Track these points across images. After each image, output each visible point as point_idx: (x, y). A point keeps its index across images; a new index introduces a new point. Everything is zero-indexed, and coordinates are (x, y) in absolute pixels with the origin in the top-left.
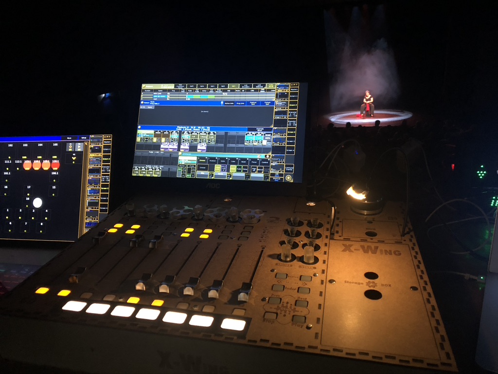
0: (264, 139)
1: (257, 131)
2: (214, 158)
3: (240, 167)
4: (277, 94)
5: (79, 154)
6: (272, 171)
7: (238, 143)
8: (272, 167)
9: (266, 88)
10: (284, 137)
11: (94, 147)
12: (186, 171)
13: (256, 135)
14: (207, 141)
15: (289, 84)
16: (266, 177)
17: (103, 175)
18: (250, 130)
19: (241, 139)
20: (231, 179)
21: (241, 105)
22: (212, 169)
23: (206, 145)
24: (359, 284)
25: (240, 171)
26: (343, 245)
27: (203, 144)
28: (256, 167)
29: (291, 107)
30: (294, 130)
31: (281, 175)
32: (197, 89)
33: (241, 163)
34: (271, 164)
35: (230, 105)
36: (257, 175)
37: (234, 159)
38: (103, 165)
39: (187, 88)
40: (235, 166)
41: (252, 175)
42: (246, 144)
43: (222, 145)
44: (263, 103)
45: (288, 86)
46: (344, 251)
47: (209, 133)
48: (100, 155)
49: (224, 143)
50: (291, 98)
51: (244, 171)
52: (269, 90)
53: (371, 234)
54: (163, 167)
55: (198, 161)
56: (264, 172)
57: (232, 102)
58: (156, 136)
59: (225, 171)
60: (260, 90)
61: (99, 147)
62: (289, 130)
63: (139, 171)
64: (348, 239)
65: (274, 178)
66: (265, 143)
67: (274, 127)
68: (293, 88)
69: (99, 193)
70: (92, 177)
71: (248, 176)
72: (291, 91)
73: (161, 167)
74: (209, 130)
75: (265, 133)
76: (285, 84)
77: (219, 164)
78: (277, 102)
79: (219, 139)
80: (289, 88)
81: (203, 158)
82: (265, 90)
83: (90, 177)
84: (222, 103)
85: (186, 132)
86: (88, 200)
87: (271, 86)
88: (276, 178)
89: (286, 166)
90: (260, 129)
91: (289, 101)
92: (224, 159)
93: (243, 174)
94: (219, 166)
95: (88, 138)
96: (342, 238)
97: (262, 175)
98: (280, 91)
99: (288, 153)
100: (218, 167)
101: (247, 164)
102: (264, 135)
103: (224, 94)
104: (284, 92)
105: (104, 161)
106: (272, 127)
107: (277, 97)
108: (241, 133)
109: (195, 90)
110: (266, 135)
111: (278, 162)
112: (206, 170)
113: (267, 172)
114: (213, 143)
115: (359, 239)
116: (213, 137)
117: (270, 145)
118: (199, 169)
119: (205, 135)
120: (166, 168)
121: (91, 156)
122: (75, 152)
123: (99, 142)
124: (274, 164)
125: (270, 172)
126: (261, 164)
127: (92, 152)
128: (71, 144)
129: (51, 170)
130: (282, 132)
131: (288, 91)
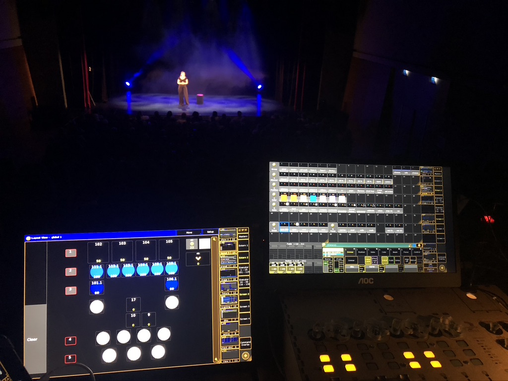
2: (363, 249)
3: (393, 258)
4: (421, 178)
5: (206, 254)
6: (425, 261)
8: (425, 256)
10: (433, 224)
11: (225, 243)
12: (333, 264)
15: (432, 168)
16: (420, 268)
17: (240, 278)
20: (384, 272)
22: (362, 262)
25: (392, 263)
28: (408, 258)
29: (436, 193)
30: (442, 217)
31: (434, 265)
33: (392, 254)
34: (424, 254)
36: (411, 267)
37: (385, 249)
38: (240, 266)
40: (387, 257)
41: (406, 266)
45: (431, 170)
48: (236, 252)
50: (436, 183)
51: (396, 262)
54: (305, 261)
55: (346, 253)
56: (418, 263)
59: (376, 263)
61: (233, 243)
62: (438, 217)
63: (276, 268)
65: (428, 268)
67: (422, 213)
68: (437, 173)
69: (236, 300)
70: (226, 281)
71: (401, 268)
72: (435, 175)
73: (303, 261)
76: (429, 167)
77: (369, 255)
78: (422, 186)
80: (433, 172)
81: (351, 249)
83: (224, 281)
86: (223, 310)
88: (430, 269)
89: (439, 255)
91: (434, 186)
92: (374, 249)
93: (396, 266)
94: (369, 258)
95: (216, 232)
97: (415, 266)
98: (424, 175)
99: (439, 241)
100: (368, 260)
104: (428, 176)
105: (241, 261)
107: (421, 181)
111: (430, 252)
112: (355, 263)
113: (421, 263)
118: (347, 262)
120: (309, 263)
121: (223, 254)
122: (198, 250)
123: (231, 236)
124: (426, 254)
125: (424, 262)
126: (414, 254)
127: (223, 250)
128: (192, 240)
129: (165, 275)
130: (431, 219)
131: (432, 175)
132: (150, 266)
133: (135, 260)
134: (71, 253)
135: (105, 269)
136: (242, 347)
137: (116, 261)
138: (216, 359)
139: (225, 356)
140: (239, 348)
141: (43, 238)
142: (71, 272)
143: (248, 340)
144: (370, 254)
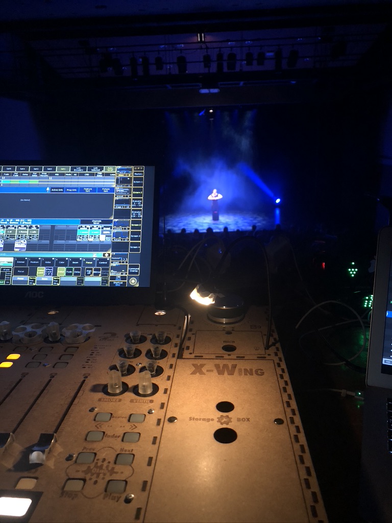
0: (102, 234)
1: (92, 223)
2: (36, 259)
3: (71, 270)
4: (117, 180)
6: (112, 273)
7: (68, 239)
8: (113, 268)
9: (104, 171)
10: (127, 230)
13: (91, 228)
14: (28, 237)
15: (132, 167)
16: (105, 281)
18: (83, 222)
19: (73, 234)
20: (58, 285)
21: (72, 192)
22: (34, 273)
23: (26, 242)
24: (208, 420)
25: (70, 274)
26: (194, 365)
27: (22, 241)
28: (91, 269)
29: (134, 195)
30: (139, 222)
31: (123, 278)
32: (16, 172)
33: (71, 265)
34: (111, 264)
35: (58, 191)
36: (93, 280)
37: (63, 259)
39: (2, 171)
40: (65, 268)
41: (87, 279)
42: (78, 240)
43: (48, 242)
44: (100, 189)
45: (131, 170)
46: (194, 373)
47: (31, 227)
49: (50, 238)
50: (135, 185)
51: (75, 274)
52: (108, 174)
53: (229, 349)
55: (15, 263)
56: (102, 275)
57: (60, 188)
59: (50, 275)
60: (96, 174)
62: (133, 222)
64: (200, 357)
65: (115, 282)
66: (103, 238)
67: (114, 218)
68: (137, 173)
71: (81, 281)
72: (134, 175)
74: (30, 223)
75: (103, 226)
76: (127, 167)
77: (42, 266)
78: (119, 189)
79: (43, 234)
80: (133, 172)
81: (23, 259)
82: (103, 174)
84: (48, 189)
87: (110, 169)
88: (118, 283)
89: (131, 266)
90: (96, 222)
91: (132, 187)
92: (50, 259)
93: (74, 279)
94: (43, 269)
96: (192, 356)
97: (99, 279)
98: (121, 175)
99: (132, 250)
100: (41, 271)
101: (79, 265)
102: (102, 228)
103: (51, 178)
104: (126, 176)
106: (112, 218)
107: (117, 183)
108: (72, 226)
109: (13, 174)
110: (105, 229)
111: (120, 262)
112: (25, 274)
113: (106, 275)
114: (35, 240)
115: (213, 356)
116: (35, 232)
117: (109, 240)
118: (16, 273)
119: (25, 230)
124: (114, 264)
125: (111, 275)
126: (98, 265)
130: (125, 225)
131: (131, 175)
144: (44, 265)
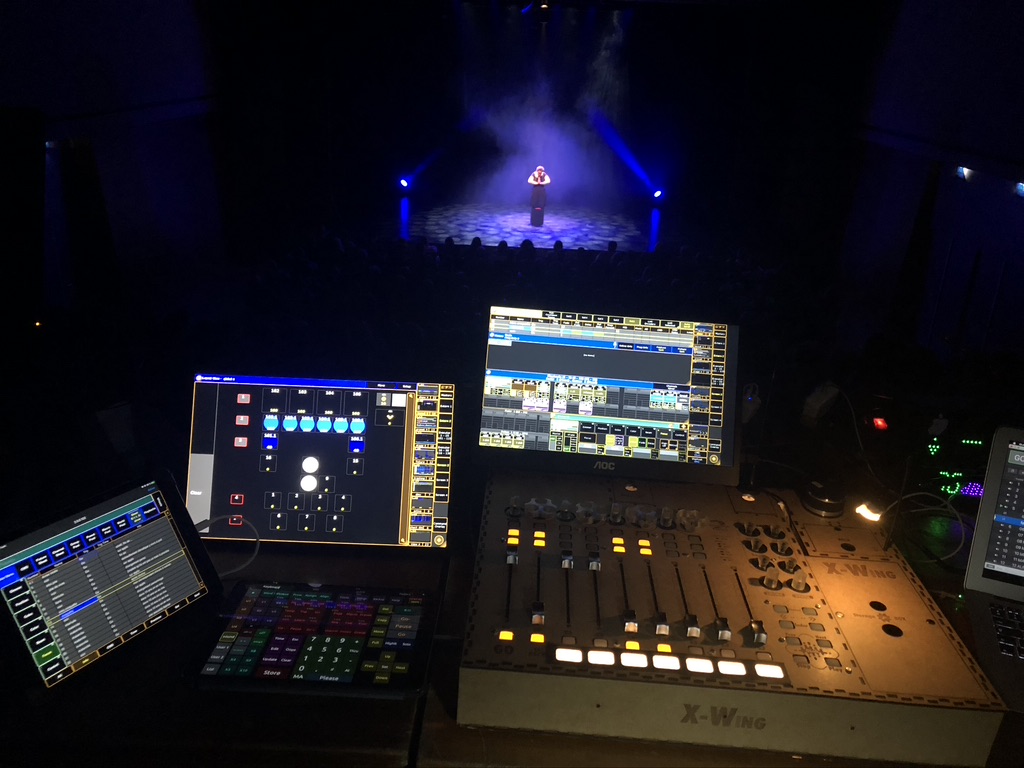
0: (678, 401)
1: (667, 388)
2: (604, 425)
3: (644, 440)
4: (695, 339)
5: (400, 412)
6: (690, 448)
7: (639, 404)
8: (691, 442)
9: (679, 327)
10: (706, 400)
11: (425, 402)
12: (563, 441)
13: (665, 394)
14: (594, 399)
15: (713, 325)
16: (682, 456)
17: (440, 445)
18: (656, 386)
19: (644, 400)
20: (630, 456)
21: (643, 349)
22: (602, 441)
23: (592, 405)
24: (870, 617)
25: (644, 445)
26: (825, 563)
27: (588, 403)
28: (667, 442)
29: (715, 359)
30: (720, 391)
31: (703, 454)
32: (577, 321)
33: (644, 435)
34: (689, 438)
35: (627, 348)
36: (669, 453)
37: (635, 428)
38: (440, 430)
39: (561, 319)
40: (637, 438)
41: (662, 452)
42: (651, 406)
43: (617, 406)
44: (676, 349)
45: (711, 328)
46: (830, 572)
47: (597, 388)
48: (436, 414)
49: (618, 402)
50: (716, 346)
51: (649, 446)
52: (684, 332)
53: (849, 548)
54: (527, 433)
55: (581, 429)
56: (679, 449)
57: (629, 344)
58: (515, 387)
59: (621, 444)
60: (671, 330)
61: (433, 402)
62: (714, 391)
63: (488, 439)
64: (825, 555)
65: (693, 458)
66: (679, 407)
67: (692, 384)
68: (718, 332)
69: (433, 471)
70: (422, 446)
71: (655, 454)
72: (715, 335)
73: (524, 434)
74: (596, 383)
75: (679, 392)
76: (707, 325)
77: (612, 434)
78: (696, 349)
79: (611, 398)
80: (713, 331)
81: (589, 424)
82: (678, 331)
83: (420, 447)
84: (615, 344)
85: (561, 384)
86: (415, 482)
87: (686, 325)
88: (697, 459)
89: (711, 442)
90: (671, 387)
91: (713, 349)
92: (619, 427)
93: (648, 451)
94: (612, 437)
95: (414, 387)
97: (675, 453)
98: (700, 334)
99: (712, 423)
100: (610, 439)
102: (678, 395)
103: (618, 331)
104: (706, 336)
105: (441, 424)
106: (690, 384)
107: (695, 342)
108: (643, 390)
109: (574, 323)
110: (681, 396)
111: (699, 436)
112: (593, 441)
113: (684, 449)
114: (602, 403)
115: (838, 556)
116: (602, 394)
117: (686, 410)
118: (582, 440)
119: (590, 390)
120: (532, 436)
121: (420, 415)
122: (391, 407)
123: (432, 394)
124: (692, 438)
125: (688, 449)
126: (675, 437)
127: (421, 409)
128: (384, 394)
129: (349, 433)
130: (704, 393)
131: (711, 335)
132: (333, 421)
133: (316, 414)
134: (244, 398)
135: (281, 420)
136: (435, 529)
137: (293, 412)
138: (403, 540)
139: (414, 537)
140: (432, 530)
141: (215, 378)
142: (242, 420)
143: (444, 521)
144: (613, 432)
